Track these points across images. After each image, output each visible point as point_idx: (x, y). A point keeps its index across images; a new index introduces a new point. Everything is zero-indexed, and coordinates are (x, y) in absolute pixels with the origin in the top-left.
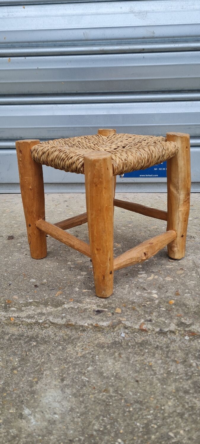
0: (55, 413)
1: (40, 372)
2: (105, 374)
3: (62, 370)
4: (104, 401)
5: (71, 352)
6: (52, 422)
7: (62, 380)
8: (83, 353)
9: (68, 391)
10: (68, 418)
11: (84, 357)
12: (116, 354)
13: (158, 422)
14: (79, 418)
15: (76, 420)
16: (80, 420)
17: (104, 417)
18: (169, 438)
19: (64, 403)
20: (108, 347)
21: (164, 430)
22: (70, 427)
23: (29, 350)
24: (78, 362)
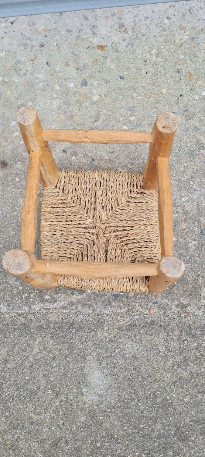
0: (101, 390)
1: (84, 358)
2: (127, 356)
3: (98, 354)
4: (129, 378)
5: (101, 337)
6: (101, 396)
7: (101, 364)
8: (110, 337)
9: (106, 372)
10: (109, 392)
11: (111, 341)
12: (133, 336)
13: (161, 390)
14: (115, 391)
15: (114, 393)
16: (116, 392)
17: (130, 390)
18: (167, 400)
19: (105, 381)
20: (127, 330)
21: (165, 394)
22: (112, 398)
23: (72, 338)
24: (108, 347)
